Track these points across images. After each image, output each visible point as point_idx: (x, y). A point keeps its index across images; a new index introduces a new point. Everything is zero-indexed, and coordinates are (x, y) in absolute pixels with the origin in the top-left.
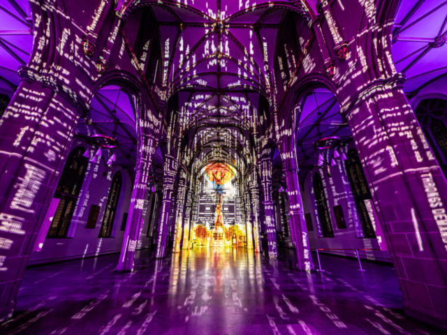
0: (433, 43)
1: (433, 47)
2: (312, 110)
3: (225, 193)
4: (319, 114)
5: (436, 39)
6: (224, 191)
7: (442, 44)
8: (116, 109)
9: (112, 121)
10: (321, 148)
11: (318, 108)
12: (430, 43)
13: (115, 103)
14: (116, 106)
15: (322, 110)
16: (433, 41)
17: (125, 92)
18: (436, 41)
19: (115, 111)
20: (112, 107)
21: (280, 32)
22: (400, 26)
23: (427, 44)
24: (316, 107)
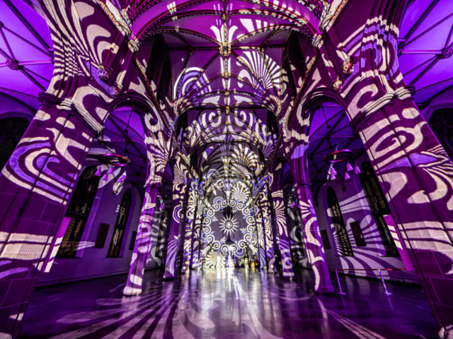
0: (440, 54)
1: (441, 58)
2: (321, 124)
4: (328, 127)
5: (442, 50)
7: (450, 55)
8: (128, 129)
9: (123, 140)
11: (327, 122)
12: (437, 55)
13: (127, 122)
14: (128, 125)
15: (331, 124)
16: (440, 53)
17: (137, 112)
18: (443, 52)
19: (126, 131)
20: (124, 127)
21: (284, 52)
22: (404, 40)
23: (434, 55)
24: (325, 121)
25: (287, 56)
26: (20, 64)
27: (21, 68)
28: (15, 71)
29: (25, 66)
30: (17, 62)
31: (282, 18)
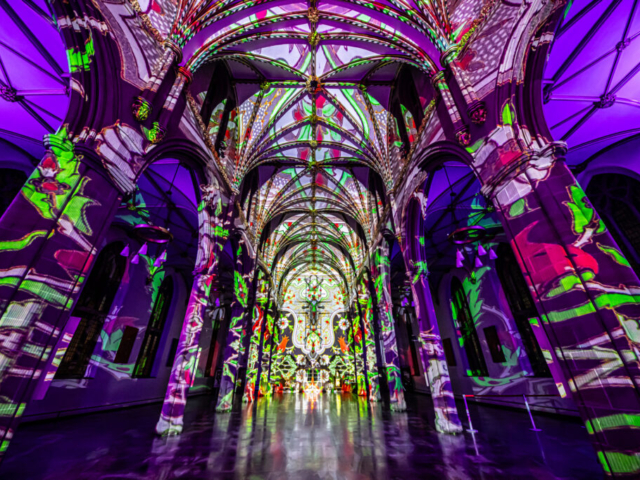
0: (599, 102)
1: (599, 107)
2: (442, 191)
3: (323, 307)
4: (453, 194)
5: (602, 97)
6: (321, 305)
7: (611, 103)
8: (172, 190)
9: (165, 206)
10: (458, 242)
11: (451, 187)
12: (595, 103)
13: (171, 181)
14: (172, 185)
15: (456, 190)
16: (598, 100)
17: (186, 166)
18: (602, 99)
19: (169, 193)
20: (166, 188)
21: (394, 91)
22: (552, 82)
23: (591, 103)
24: (447, 186)
25: (397, 95)
26: (18, 94)
27: (20, 99)
28: (10, 103)
29: (26, 97)
30: (14, 90)
31: (389, 46)
